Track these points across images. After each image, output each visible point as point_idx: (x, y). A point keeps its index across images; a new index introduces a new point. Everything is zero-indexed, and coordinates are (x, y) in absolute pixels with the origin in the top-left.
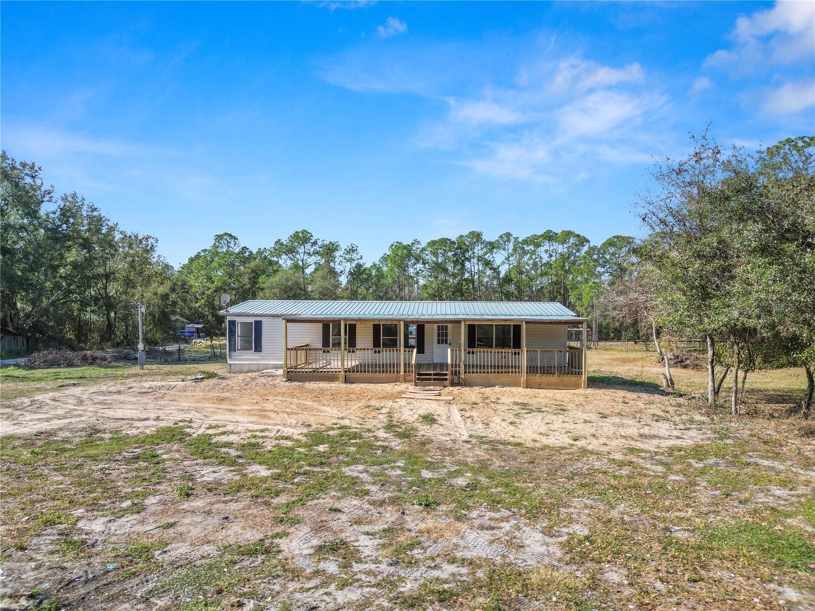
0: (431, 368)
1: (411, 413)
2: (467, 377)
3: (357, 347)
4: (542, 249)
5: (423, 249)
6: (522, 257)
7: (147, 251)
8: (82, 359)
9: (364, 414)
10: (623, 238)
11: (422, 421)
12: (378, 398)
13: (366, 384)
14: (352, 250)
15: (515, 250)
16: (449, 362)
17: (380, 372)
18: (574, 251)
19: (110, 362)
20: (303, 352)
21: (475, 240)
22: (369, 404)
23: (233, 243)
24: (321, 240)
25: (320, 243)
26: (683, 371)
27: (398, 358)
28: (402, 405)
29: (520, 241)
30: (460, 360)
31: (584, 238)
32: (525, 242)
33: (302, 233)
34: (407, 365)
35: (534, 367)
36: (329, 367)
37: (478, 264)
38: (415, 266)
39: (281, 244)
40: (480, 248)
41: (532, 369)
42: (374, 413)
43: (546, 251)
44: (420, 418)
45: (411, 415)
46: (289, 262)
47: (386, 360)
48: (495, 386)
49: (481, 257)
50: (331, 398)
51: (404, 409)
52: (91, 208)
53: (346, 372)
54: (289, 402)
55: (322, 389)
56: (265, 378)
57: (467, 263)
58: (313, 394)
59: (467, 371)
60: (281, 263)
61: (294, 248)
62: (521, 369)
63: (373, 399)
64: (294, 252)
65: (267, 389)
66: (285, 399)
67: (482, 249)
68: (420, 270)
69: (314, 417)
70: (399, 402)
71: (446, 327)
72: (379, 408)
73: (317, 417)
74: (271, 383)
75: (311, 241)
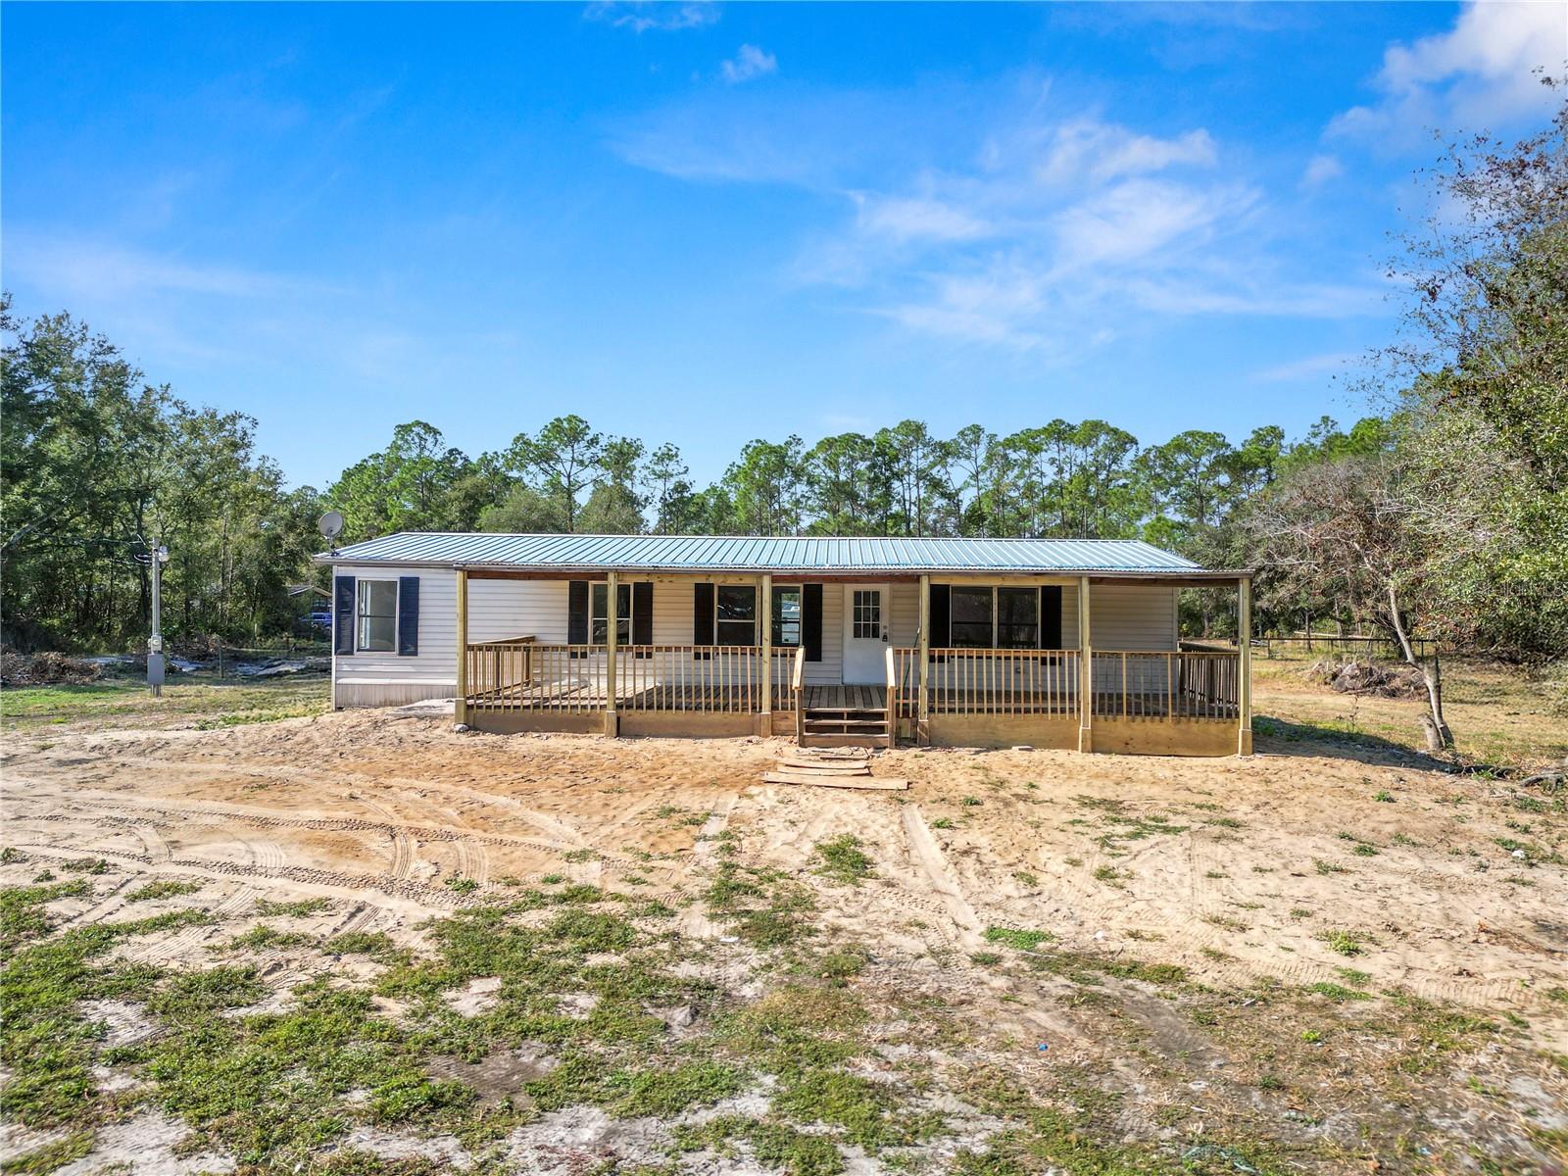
0: (842, 698)
1: (792, 835)
2: (935, 723)
3: (654, 645)
4: (1045, 456)
5: (809, 456)
6: (1004, 473)
7: (235, 446)
8: (35, 670)
9: (651, 839)
10: (1204, 436)
11: (828, 869)
12: (702, 784)
13: (673, 741)
14: (668, 456)
15: (990, 458)
16: (891, 682)
17: (708, 708)
18: (1107, 462)
19: (100, 678)
20: (519, 656)
21: (911, 438)
22: (672, 805)
23: (430, 440)
24: (606, 435)
25: (603, 442)
26: (1391, 702)
27: (757, 672)
28: (767, 805)
29: (1001, 440)
30: (918, 678)
31: (1127, 436)
32: (1011, 443)
33: (569, 421)
34: (780, 690)
35: (1111, 696)
36: (584, 693)
37: (917, 485)
38: (793, 490)
39: (525, 443)
40: (921, 455)
41: (1106, 703)
42: (681, 838)
43: (1053, 461)
44: (819, 855)
45: (791, 844)
46: (542, 479)
47: (726, 676)
48: (1010, 748)
49: (923, 471)
50: (568, 783)
51: (772, 822)
52: (102, 346)
53: (619, 707)
54: (445, 795)
55: (549, 756)
56: (409, 724)
57: (896, 484)
58: (520, 769)
59: (936, 706)
60: (526, 480)
61: (553, 450)
62: (1079, 702)
63: (686, 785)
64: (552, 459)
65: (403, 753)
66: (437, 785)
67: (925, 456)
68: (803, 496)
69: (494, 854)
70: (758, 795)
71: (876, 594)
72: (699, 817)
73: (506, 850)
74: (420, 736)
75: (587, 438)
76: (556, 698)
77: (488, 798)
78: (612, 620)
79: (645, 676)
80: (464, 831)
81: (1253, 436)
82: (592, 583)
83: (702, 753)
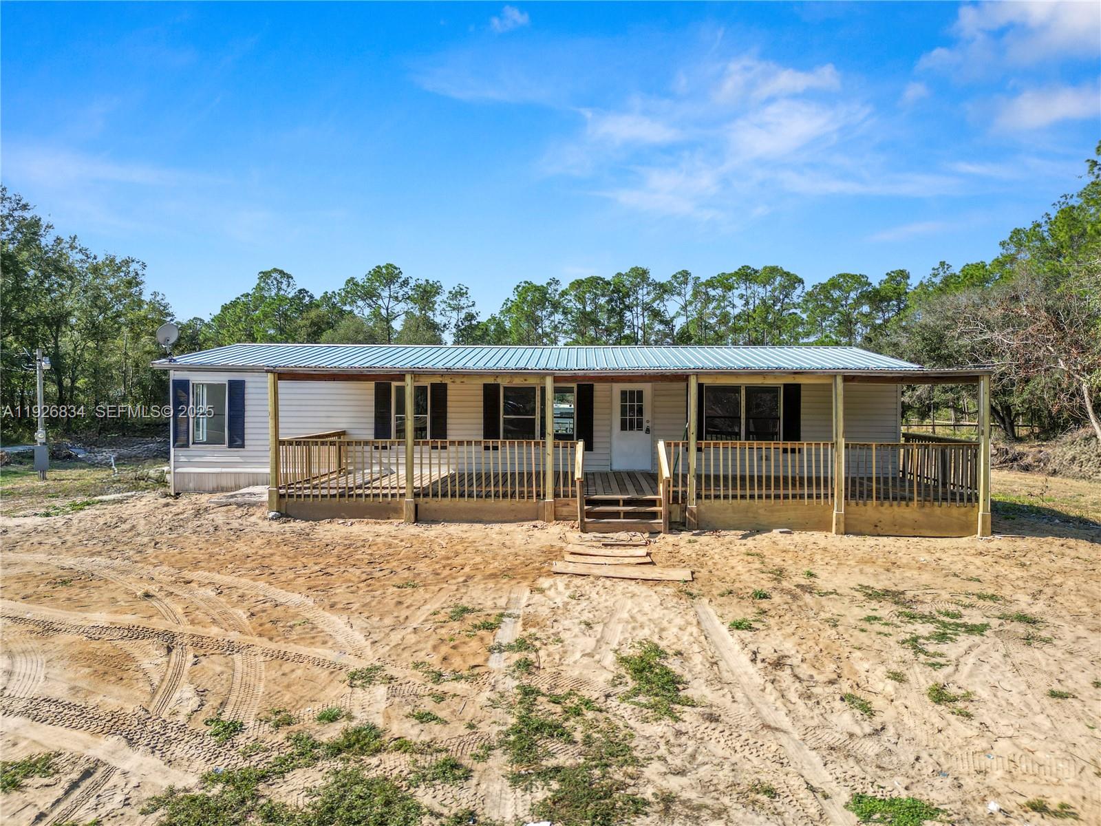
1: (590, 643)
2: (702, 508)
3: (450, 438)
4: (736, 292)
5: (564, 294)
6: (705, 306)
7: (130, 284)
10: (853, 277)
12: (493, 576)
13: (465, 526)
14: (459, 293)
15: (696, 294)
16: (665, 473)
17: (497, 495)
18: (781, 297)
20: (329, 449)
21: (639, 280)
22: (465, 602)
23: (285, 283)
24: (414, 279)
25: (412, 283)
27: (541, 461)
28: (559, 602)
29: (704, 281)
30: (687, 467)
31: (796, 277)
32: (711, 284)
33: (387, 268)
34: (563, 477)
35: (862, 481)
36: (385, 482)
37: (643, 315)
38: (552, 318)
39: (354, 284)
40: (645, 292)
41: (858, 488)
42: (474, 649)
43: (741, 296)
44: (623, 671)
45: (591, 655)
46: (367, 311)
47: (513, 464)
48: (770, 531)
49: (647, 304)
50: (364, 577)
51: (567, 623)
52: (18, 204)
53: (416, 495)
54: (241, 591)
55: (350, 545)
56: (227, 511)
57: (628, 314)
58: (321, 560)
59: (703, 493)
60: (356, 312)
61: (375, 289)
62: (833, 489)
63: (479, 577)
64: (374, 296)
65: (216, 543)
66: (237, 579)
67: (648, 293)
68: (559, 323)
69: (273, 674)
70: (549, 589)
71: (640, 393)
72: (491, 620)
73: (287, 667)
74: (235, 524)
75: (400, 280)
76: (359, 487)
77: (281, 595)
78: (410, 417)
79: (440, 464)
80: (248, 639)
81: (887, 277)
82: (394, 384)
83: (493, 539)
